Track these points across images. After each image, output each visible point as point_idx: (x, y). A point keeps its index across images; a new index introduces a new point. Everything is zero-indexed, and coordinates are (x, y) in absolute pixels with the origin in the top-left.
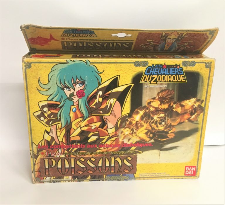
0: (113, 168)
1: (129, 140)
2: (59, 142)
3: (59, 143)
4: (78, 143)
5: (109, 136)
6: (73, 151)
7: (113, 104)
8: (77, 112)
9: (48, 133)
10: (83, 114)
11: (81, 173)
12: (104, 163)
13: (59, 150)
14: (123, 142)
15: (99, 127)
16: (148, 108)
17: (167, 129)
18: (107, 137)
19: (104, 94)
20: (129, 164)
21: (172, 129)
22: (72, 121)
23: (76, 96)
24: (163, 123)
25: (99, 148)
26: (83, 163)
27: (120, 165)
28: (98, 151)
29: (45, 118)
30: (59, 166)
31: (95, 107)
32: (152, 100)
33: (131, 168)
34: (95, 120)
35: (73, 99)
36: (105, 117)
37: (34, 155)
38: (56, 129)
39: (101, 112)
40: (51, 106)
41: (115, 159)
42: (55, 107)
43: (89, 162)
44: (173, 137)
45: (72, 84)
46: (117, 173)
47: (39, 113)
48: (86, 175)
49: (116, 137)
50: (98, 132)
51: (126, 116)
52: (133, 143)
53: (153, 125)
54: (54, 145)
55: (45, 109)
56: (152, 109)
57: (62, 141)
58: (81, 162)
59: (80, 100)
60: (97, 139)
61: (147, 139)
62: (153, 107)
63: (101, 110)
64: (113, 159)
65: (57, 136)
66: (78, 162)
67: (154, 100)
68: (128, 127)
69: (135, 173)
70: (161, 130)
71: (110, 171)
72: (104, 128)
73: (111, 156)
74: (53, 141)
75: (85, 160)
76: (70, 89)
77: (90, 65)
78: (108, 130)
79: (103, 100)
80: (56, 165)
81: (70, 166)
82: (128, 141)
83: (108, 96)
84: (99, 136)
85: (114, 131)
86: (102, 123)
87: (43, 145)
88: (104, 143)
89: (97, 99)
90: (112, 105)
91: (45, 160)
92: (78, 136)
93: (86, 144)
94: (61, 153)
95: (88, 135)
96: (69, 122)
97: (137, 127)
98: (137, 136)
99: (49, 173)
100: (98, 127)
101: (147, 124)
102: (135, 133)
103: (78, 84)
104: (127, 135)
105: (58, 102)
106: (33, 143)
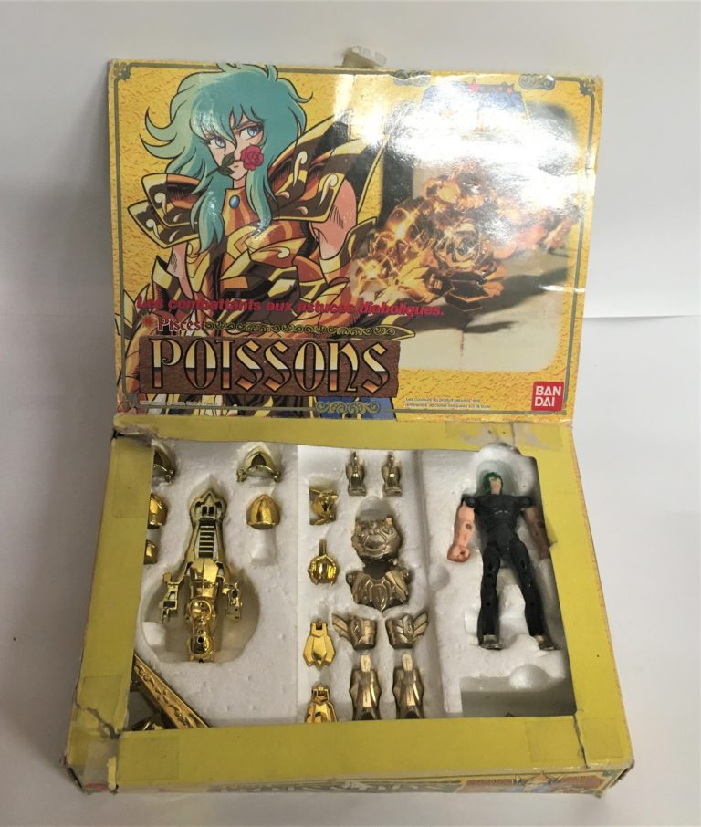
0: (334, 377)
1: (378, 294)
2: (192, 291)
3: (191, 297)
4: (241, 297)
5: (323, 281)
6: (229, 320)
7: (336, 190)
8: (242, 206)
9: (164, 266)
10: (256, 214)
11: (248, 386)
12: (309, 358)
13: (191, 315)
14: (361, 300)
15: (298, 254)
16: (427, 205)
17: (483, 269)
18: (318, 284)
19: (312, 160)
20: (377, 367)
21: (495, 270)
22: (227, 234)
23: (241, 164)
24: (471, 250)
25: (298, 316)
26: (255, 358)
27: (355, 368)
28: (296, 323)
29: (158, 221)
30: (190, 363)
31: (287, 195)
32: (439, 182)
33: (384, 380)
34: (289, 234)
35: (233, 172)
36: (315, 225)
37: (125, 326)
38: (187, 255)
39: (305, 210)
40: (174, 190)
41: (339, 349)
42: (185, 191)
43: (269, 355)
44: (499, 293)
45: (231, 129)
46: (346, 391)
47: (143, 207)
48: (260, 393)
49: (343, 286)
50: (294, 269)
51: (370, 226)
52: (390, 304)
53: (443, 253)
54: (179, 299)
55: (160, 197)
56: (438, 208)
57: (200, 291)
58: (247, 351)
59: (251, 173)
60: (293, 289)
61: (428, 296)
62: (443, 202)
63: (306, 203)
64: (334, 347)
65: (188, 276)
66: (241, 354)
67: (445, 183)
68: (374, 258)
69: (395, 394)
70: (464, 271)
71: (326, 387)
72: (311, 258)
73: (329, 340)
74: (177, 289)
75: (260, 347)
76: (225, 143)
77: (277, 78)
78: (322, 262)
79: (309, 175)
80: (182, 360)
81: (219, 365)
82: (376, 299)
83: (322, 164)
84: (298, 281)
85: (338, 266)
86: (305, 242)
87: (151, 297)
88: (310, 302)
89: (293, 171)
90: (333, 191)
91: (152, 344)
92: (243, 278)
93: (264, 303)
94: (195, 324)
95: (270, 275)
96: (220, 237)
97: (399, 256)
98: (399, 284)
99: (162, 383)
100: (296, 253)
101: (426, 250)
102: (395, 275)
103: (246, 130)
104: (372, 279)
105: (193, 177)
106: (123, 292)
